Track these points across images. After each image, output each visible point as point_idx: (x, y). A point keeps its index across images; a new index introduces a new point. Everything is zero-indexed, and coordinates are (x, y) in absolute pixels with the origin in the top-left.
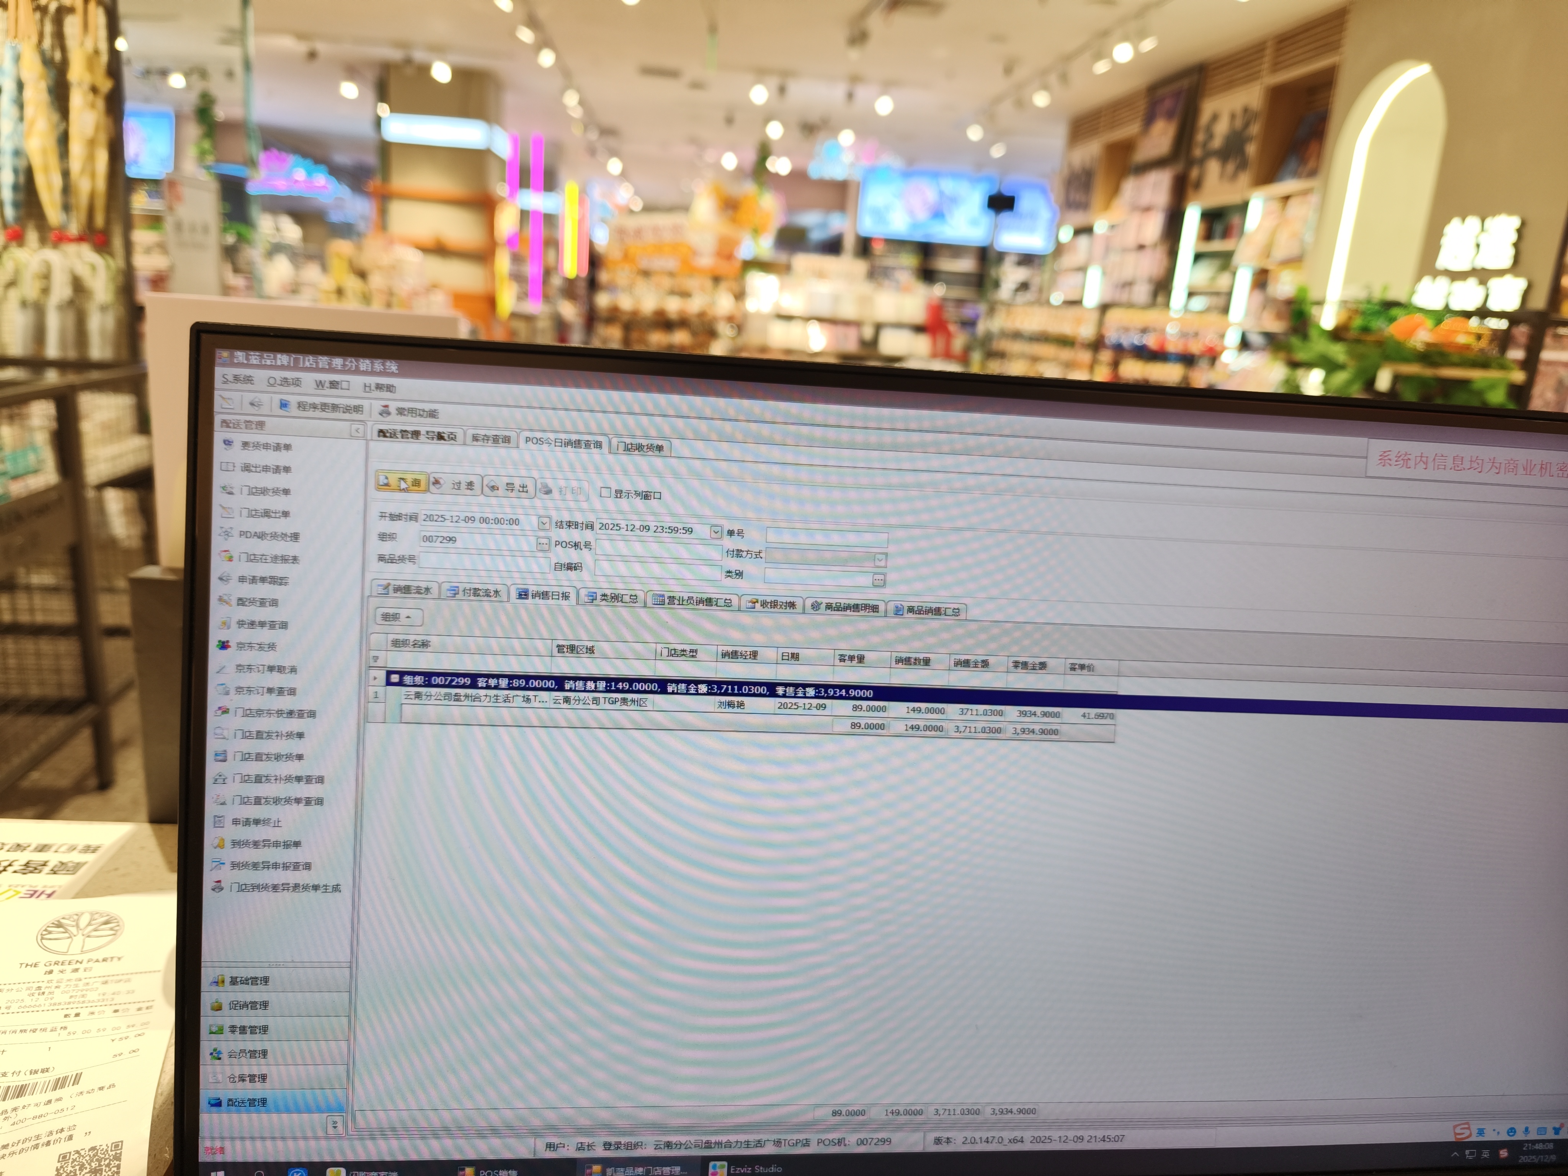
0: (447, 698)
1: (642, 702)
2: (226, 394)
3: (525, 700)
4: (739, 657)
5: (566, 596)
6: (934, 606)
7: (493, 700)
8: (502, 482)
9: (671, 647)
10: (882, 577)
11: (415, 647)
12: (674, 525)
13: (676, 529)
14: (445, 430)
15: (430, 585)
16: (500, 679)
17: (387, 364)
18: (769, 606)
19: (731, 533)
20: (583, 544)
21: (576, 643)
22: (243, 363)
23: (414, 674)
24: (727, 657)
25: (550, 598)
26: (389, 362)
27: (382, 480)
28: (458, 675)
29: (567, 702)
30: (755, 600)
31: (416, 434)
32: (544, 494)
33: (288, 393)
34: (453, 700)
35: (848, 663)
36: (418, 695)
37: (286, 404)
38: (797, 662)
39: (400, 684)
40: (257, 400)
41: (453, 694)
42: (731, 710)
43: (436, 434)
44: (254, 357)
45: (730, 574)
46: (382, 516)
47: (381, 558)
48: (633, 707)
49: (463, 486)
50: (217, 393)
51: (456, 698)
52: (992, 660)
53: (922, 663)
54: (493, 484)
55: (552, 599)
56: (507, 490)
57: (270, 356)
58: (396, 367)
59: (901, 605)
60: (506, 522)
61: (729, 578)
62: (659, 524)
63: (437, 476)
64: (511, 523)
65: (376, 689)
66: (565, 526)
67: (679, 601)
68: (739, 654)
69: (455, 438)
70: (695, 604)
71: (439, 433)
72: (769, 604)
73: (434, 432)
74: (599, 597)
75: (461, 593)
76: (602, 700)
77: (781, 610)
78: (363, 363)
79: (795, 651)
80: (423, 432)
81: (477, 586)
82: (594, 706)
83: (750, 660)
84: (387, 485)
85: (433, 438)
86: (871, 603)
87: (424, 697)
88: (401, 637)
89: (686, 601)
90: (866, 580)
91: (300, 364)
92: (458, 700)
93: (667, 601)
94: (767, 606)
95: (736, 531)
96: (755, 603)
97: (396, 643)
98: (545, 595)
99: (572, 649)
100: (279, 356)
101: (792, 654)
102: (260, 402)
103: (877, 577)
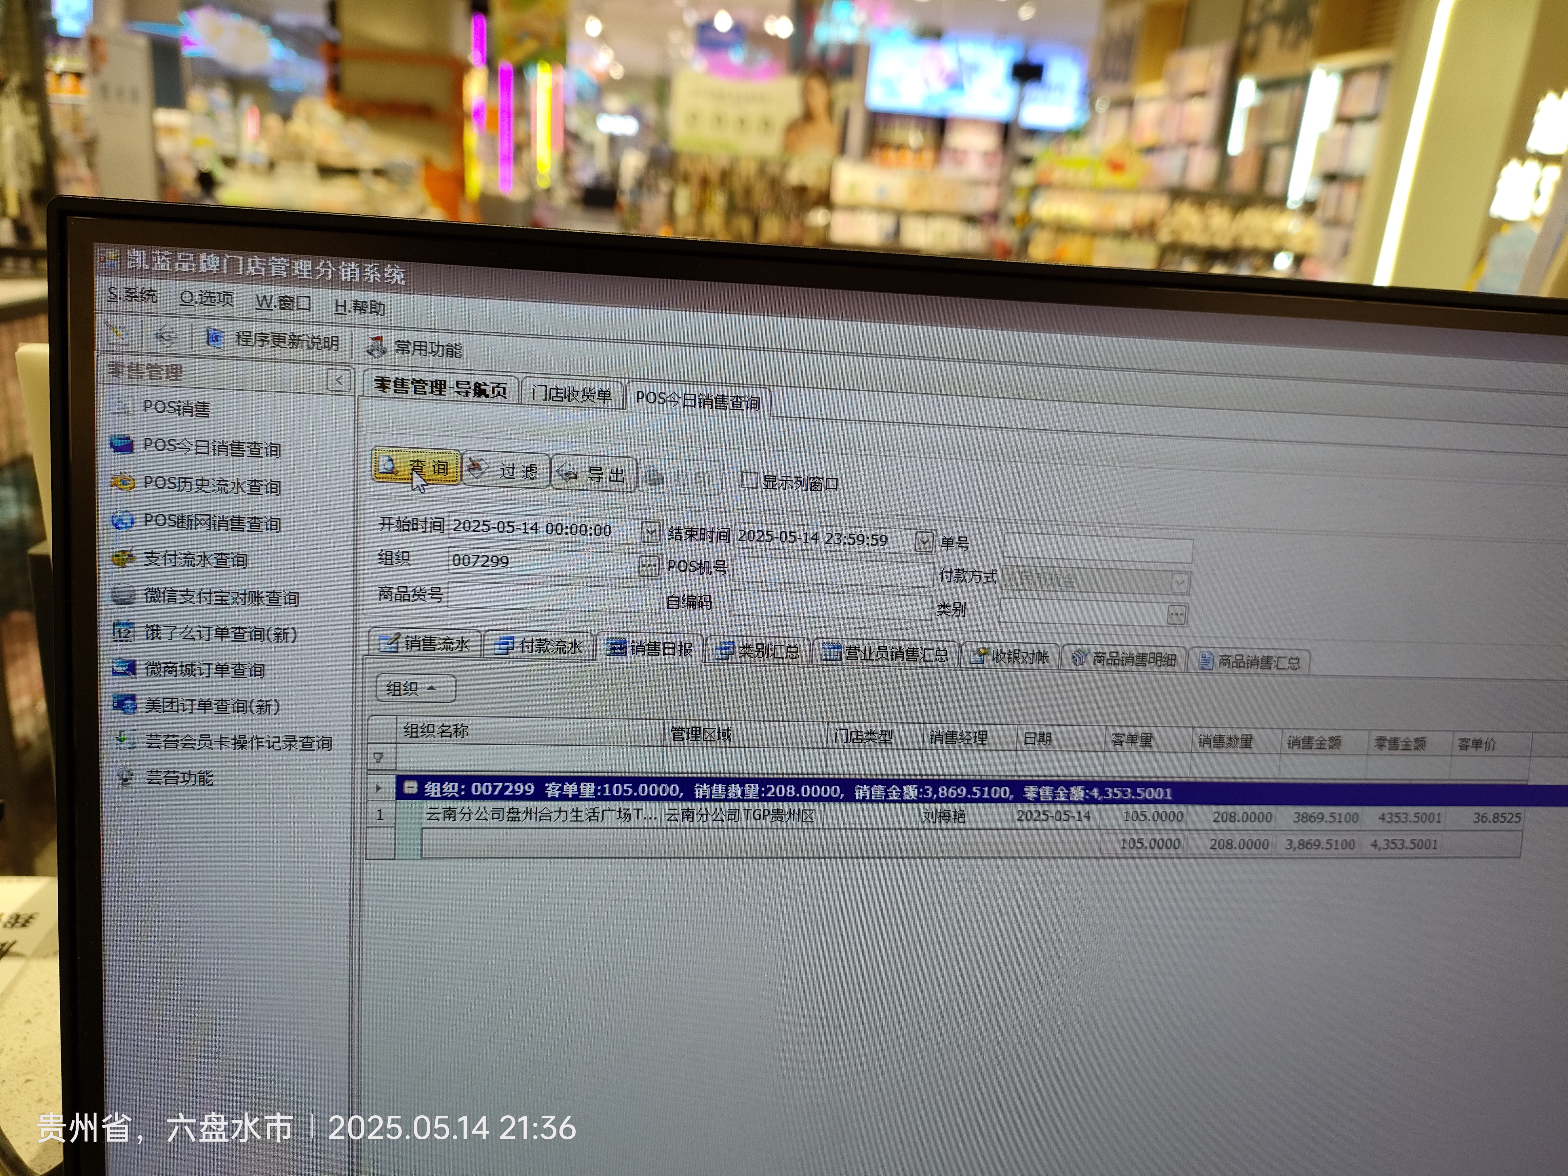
0: (496, 816)
1: (805, 816)
2: (113, 319)
3: (622, 816)
4: (958, 741)
5: (685, 650)
6: (1260, 654)
7: (570, 817)
8: (582, 466)
9: (852, 727)
10: (1182, 610)
11: (442, 737)
12: (857, 531)
13: (861, 538)
14: (489, 380)
15: (466, 635)
16: (582, 784)
17: (386, 270)
18: (1006, 660)
19: (948, 543)
20: (713, 564)
21: (703, 725)
22: (142, 268)
23: (441, 779)
24: (938, 742)
25: (661, 653)
26: (389, 266)
27: (384, 464)
28: (514, 779)
29: (688, 818)
30: (983, 651)
31: (439, 386)
32: (652, 484)
33: (219, 318)
34: (506, 818)
35: (1127, 746)
36: (450, 814)
37: (217, 336)
38: (1047, 747)
39: (421, 795)
40: (167, 329)
41: (507, 810)
42: (944, 824)
43: (472, 385)
44: (162, 260)
45: (946, 610)
46: (385, 522)
47: (385, 593)
48: (791, 824)
49: (519, 473)
50: (99, 319)
51: (511, 815)
52: (1345, 736)
53: (1240, 744)
54: (566, 469)
55: (664, 654)
56: (591, 478)
57: (188, 257)
58: (402, 276)
59: (1212, 654)
60: (589, 531)
61: (944, 614)
62: (833, 531)
63: (475, 456)
64: (598, 532)
65: (380, 806)
66: (684, 537)
67: (865, 654)
68: (959, 737)
69: (504, 393)
70: (890, 657)
71: (478, 385)
72: (1007, 656)
73: (468, 383)
74: (738, 650)
75: (518, 647)
76: (743, 814)
77: (1024, 666)
78: (344, 267)
79: (1046, 730)
80: (451, 381)
81: (543, 636)
82: (732, 824)
83: (974, 746)
84: (392, 471)
85: (467, 392)
86: (1165, 651)
87: (459, 817)
88: (420, 721)
89: (875, 654)
90: (1157, 613)
91: (238, 272)
92: (514, 819)
93: (845, 654)
94: (1002, 659)
95: (956, 540)
96: (984, 654)
97: (412, 731)
98: (653, 648)
99: (696, 733)
100: (203, 256)
101: (1040, 734)
102: (173, 333)
103: (1174, 610)
